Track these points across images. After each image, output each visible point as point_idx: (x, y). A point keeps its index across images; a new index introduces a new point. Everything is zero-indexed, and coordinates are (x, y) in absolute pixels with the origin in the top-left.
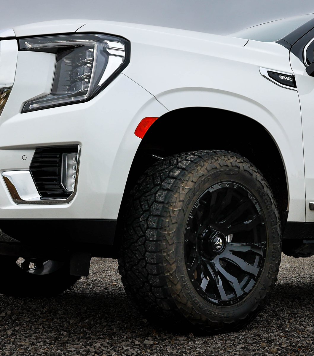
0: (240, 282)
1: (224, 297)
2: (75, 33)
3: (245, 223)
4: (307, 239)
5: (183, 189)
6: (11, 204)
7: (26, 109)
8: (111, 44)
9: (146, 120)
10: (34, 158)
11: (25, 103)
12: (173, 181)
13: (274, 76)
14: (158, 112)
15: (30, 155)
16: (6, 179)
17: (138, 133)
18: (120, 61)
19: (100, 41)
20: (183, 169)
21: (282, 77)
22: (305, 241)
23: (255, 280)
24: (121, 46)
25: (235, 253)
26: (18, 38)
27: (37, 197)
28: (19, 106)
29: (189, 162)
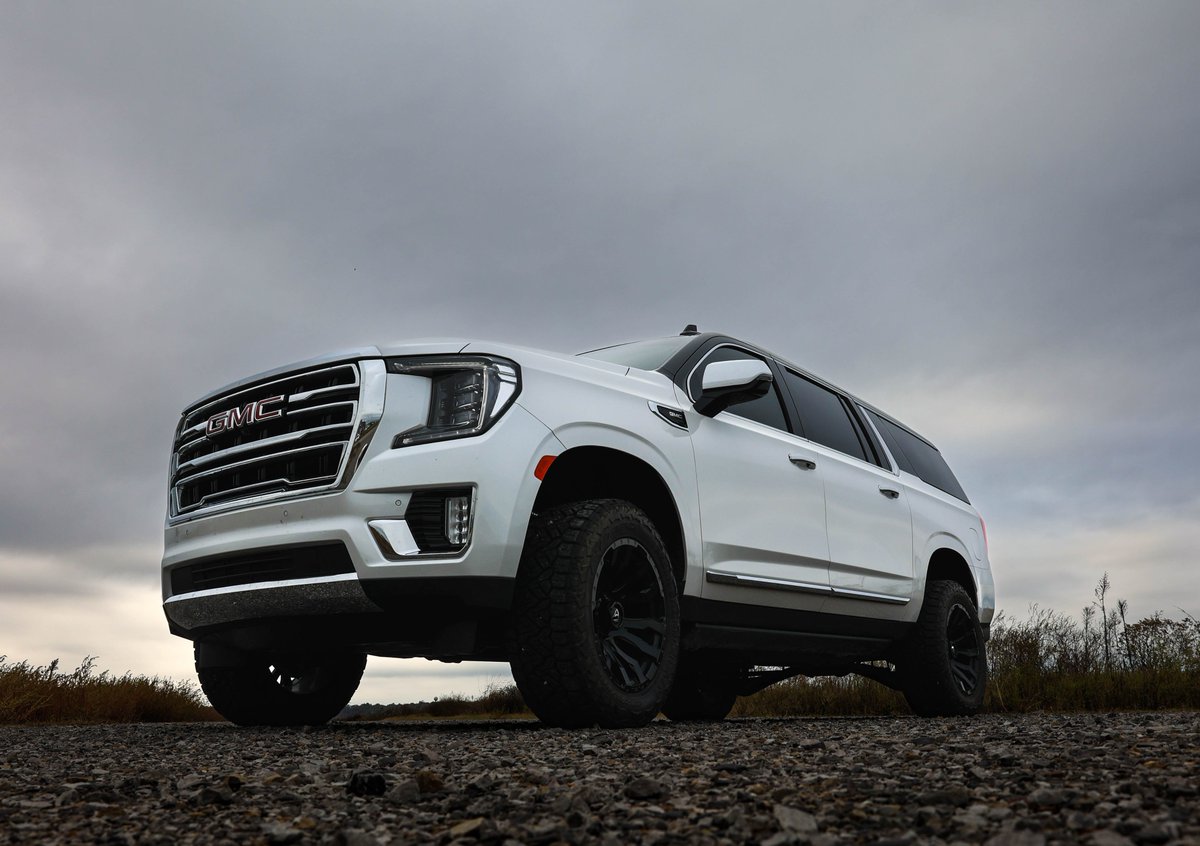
0: (640, 664)
1: (629, 682)
2: (459, 354)
3: (643, 592)
4: (700, 623)
5: (590, 542)
6: (381, 561)
7: (398, 444)
8: (502, 368)
9: (545, 459)
10: (411, 503)
11: (397, 436)
12: (578, 532)
13: (663, 411)
14: (556, 450)
15: (406, 499)
16: (373, 531)
17: (537, 474)
18: (511, 389)
19: (489, 363)
20: (587, 519)
21: (672, 414)
22: (697, 625)
23: (656, 664)
24: (511, 371)
25: (631, 630)
26: (384, 358)
27: (415, 550)
28: (390, 440)
29: (591, 512)
